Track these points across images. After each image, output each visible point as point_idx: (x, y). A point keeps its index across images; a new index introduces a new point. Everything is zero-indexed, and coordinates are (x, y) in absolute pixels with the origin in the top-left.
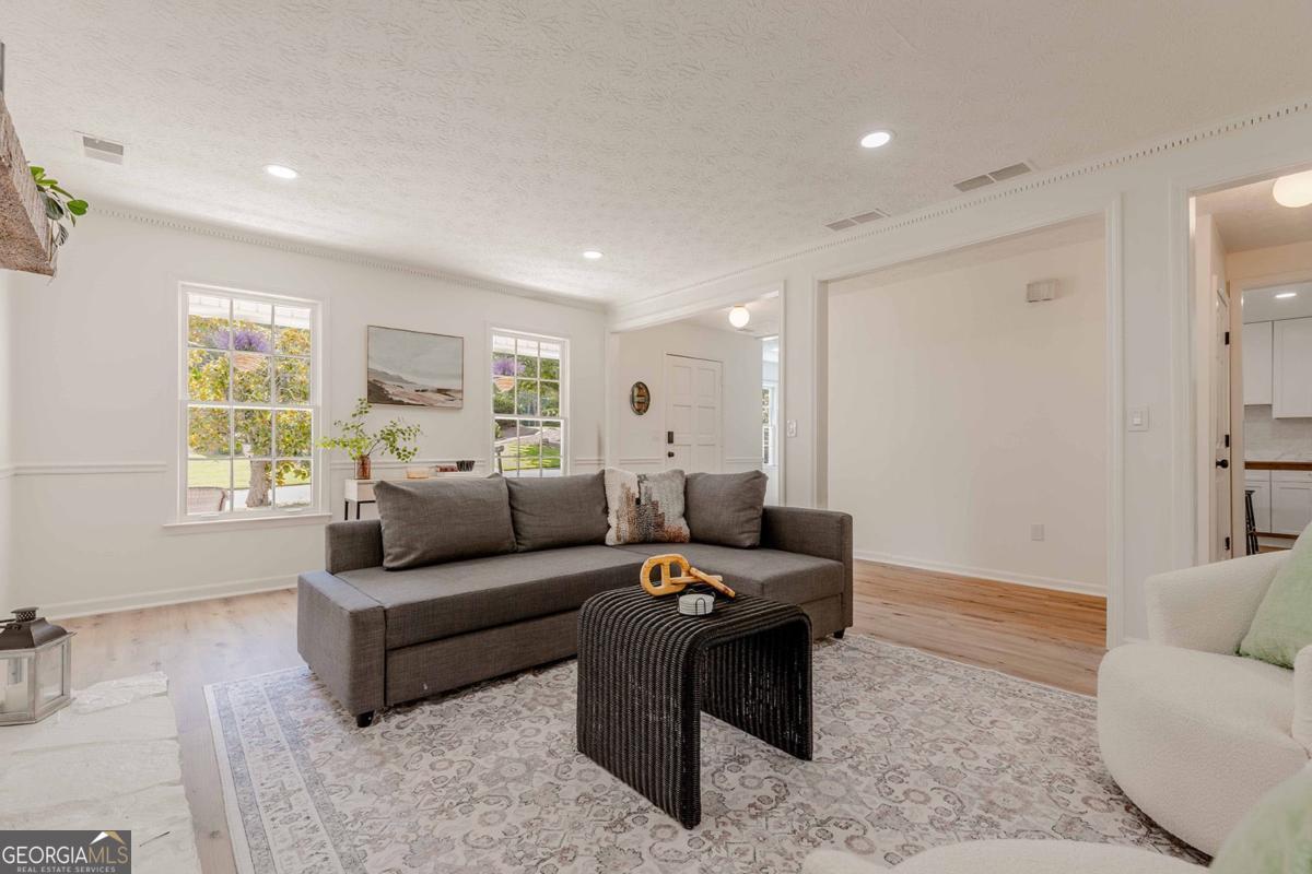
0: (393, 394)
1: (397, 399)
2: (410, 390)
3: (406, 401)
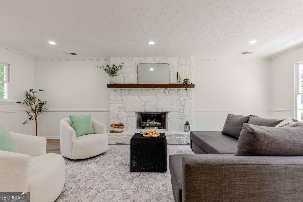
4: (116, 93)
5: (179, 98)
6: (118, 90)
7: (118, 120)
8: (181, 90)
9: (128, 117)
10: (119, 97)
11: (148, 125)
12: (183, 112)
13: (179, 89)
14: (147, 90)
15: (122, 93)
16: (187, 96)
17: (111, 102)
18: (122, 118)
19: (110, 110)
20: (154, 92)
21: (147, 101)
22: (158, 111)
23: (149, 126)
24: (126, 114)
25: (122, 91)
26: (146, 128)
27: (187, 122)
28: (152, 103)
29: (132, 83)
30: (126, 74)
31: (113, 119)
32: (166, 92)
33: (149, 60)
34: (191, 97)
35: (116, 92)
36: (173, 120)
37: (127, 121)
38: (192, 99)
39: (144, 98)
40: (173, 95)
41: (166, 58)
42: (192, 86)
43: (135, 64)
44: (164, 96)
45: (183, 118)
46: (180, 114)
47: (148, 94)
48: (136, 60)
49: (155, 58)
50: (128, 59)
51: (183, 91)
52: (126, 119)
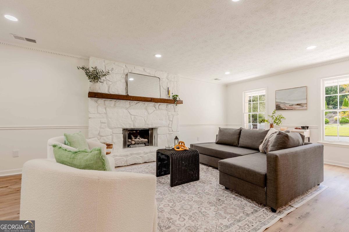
0: (283, 107)
1: (284, 108)
2: (288, 106)
3: (286, 109)
4: (97, 105)
5: (168, 113)
6: (101, 101)
7: (100, 139)
8: (170, 106)
9: (114, 134)
10: (102, 110)
11: (133, 142)
12: (171, 127)
13: (168, 104)
14: (137, 103)
15: (106, 105)
16: (175, 111)
17: (90, 116)
18: (106, 136)
19: (88, 126)
20: (145, 106)
21: (137, 116)
22: (148, 126)
23: (135, 144)
24: (111, 131)
25: (106, 102)
26: (131, 146)
27: (176, 136)
28: (142, 118)
29: (120, 93)
30: (112, 82)
31: (93, 138)
32: (156, 107)
33: (139, 70)
34: (178, 112)
35: (97, 103)
36: (163, 135)
37: (112, 138)
38: (178, 115)
39: (133, 111)
40: (163, 110)
41: (156, 71)
42: (181, 102)
43: (123, 72)
44: (154, 111)
45: (172, 132)
46: (169, 129)
47: (138, 107)
48: (125, 67)
49: (145, 69)
50: (114, 64)
51: (171, 106)
52: (111, 137)
